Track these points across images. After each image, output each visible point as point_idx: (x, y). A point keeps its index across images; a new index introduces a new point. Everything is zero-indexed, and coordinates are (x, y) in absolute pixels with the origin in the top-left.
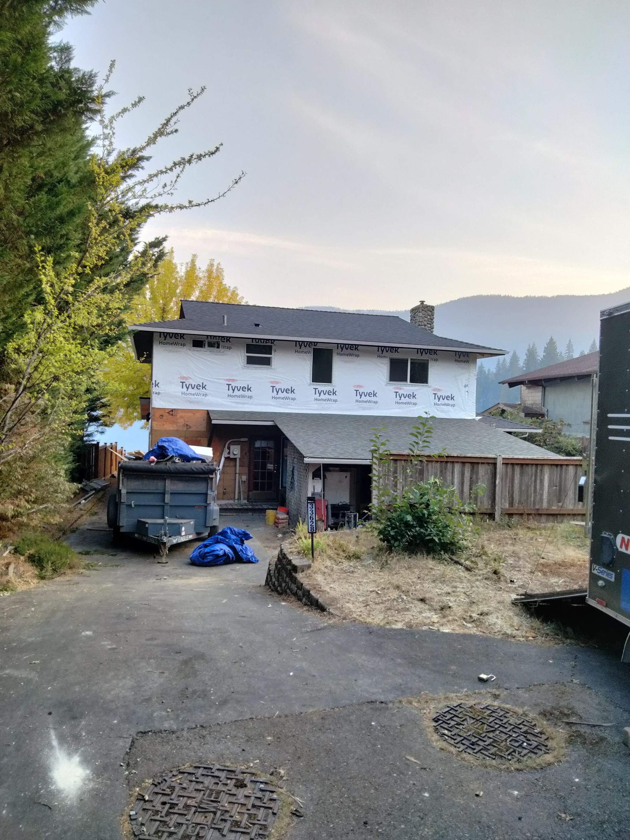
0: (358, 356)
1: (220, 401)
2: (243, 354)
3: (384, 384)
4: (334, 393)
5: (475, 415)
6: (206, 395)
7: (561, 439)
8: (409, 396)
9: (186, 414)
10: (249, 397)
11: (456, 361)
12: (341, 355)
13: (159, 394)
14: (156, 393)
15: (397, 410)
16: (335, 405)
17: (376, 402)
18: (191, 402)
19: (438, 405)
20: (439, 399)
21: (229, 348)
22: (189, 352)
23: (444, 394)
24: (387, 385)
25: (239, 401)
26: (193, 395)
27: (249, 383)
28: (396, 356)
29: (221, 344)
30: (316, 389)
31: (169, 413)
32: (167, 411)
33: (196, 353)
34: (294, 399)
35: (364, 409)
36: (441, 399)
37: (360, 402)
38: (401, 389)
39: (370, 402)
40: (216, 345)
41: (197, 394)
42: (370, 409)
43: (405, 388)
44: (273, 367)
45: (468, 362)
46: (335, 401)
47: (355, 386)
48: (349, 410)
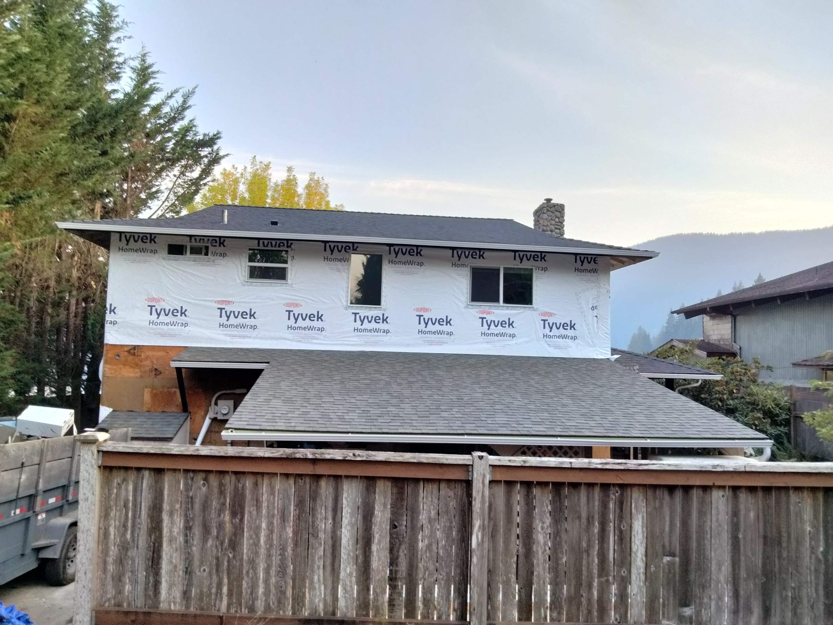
0: (421, 264)
1: (208, 333)
2: (243, 264)
3: (462, 305)
4: (385, 320)
5: (610, 353)
6: (186, 325)
7: (754, 389)
8: (502, 324)
9: (155, 353)
10: (251, 327)
11: (577, 270)
12: (395, 263)
13: (114, 323)
14: (111, 323)
15: (485, 346)
16: (386, 338)
17: (450, 334)
18: (163, 335)
19: (550, 337)
20: (551, 328)
21: (223, 255)
22: (164, 262)
23: (559, 320)
24: (467, 307)
25: (235, 333)
26: (167, 324)
27: (251, 306)
28: (480, 263)
29: (211, 249)
30: (356, 314)
31: (129, 352)
32: (126, 349)
33: (174, 263)
34: (322, 330)
35: (431, 343)
36: (554, 327)
37: (425, 333)
38: (489, 313)
39: (440, 333)
40: (204, 251)
41: (173, 324)
42: (440, 343)
43: (495, 311)
44: (289, 281)
45: (595, 271)
46: (387, 332)
47: (418, 310)
48: (408, 345)
